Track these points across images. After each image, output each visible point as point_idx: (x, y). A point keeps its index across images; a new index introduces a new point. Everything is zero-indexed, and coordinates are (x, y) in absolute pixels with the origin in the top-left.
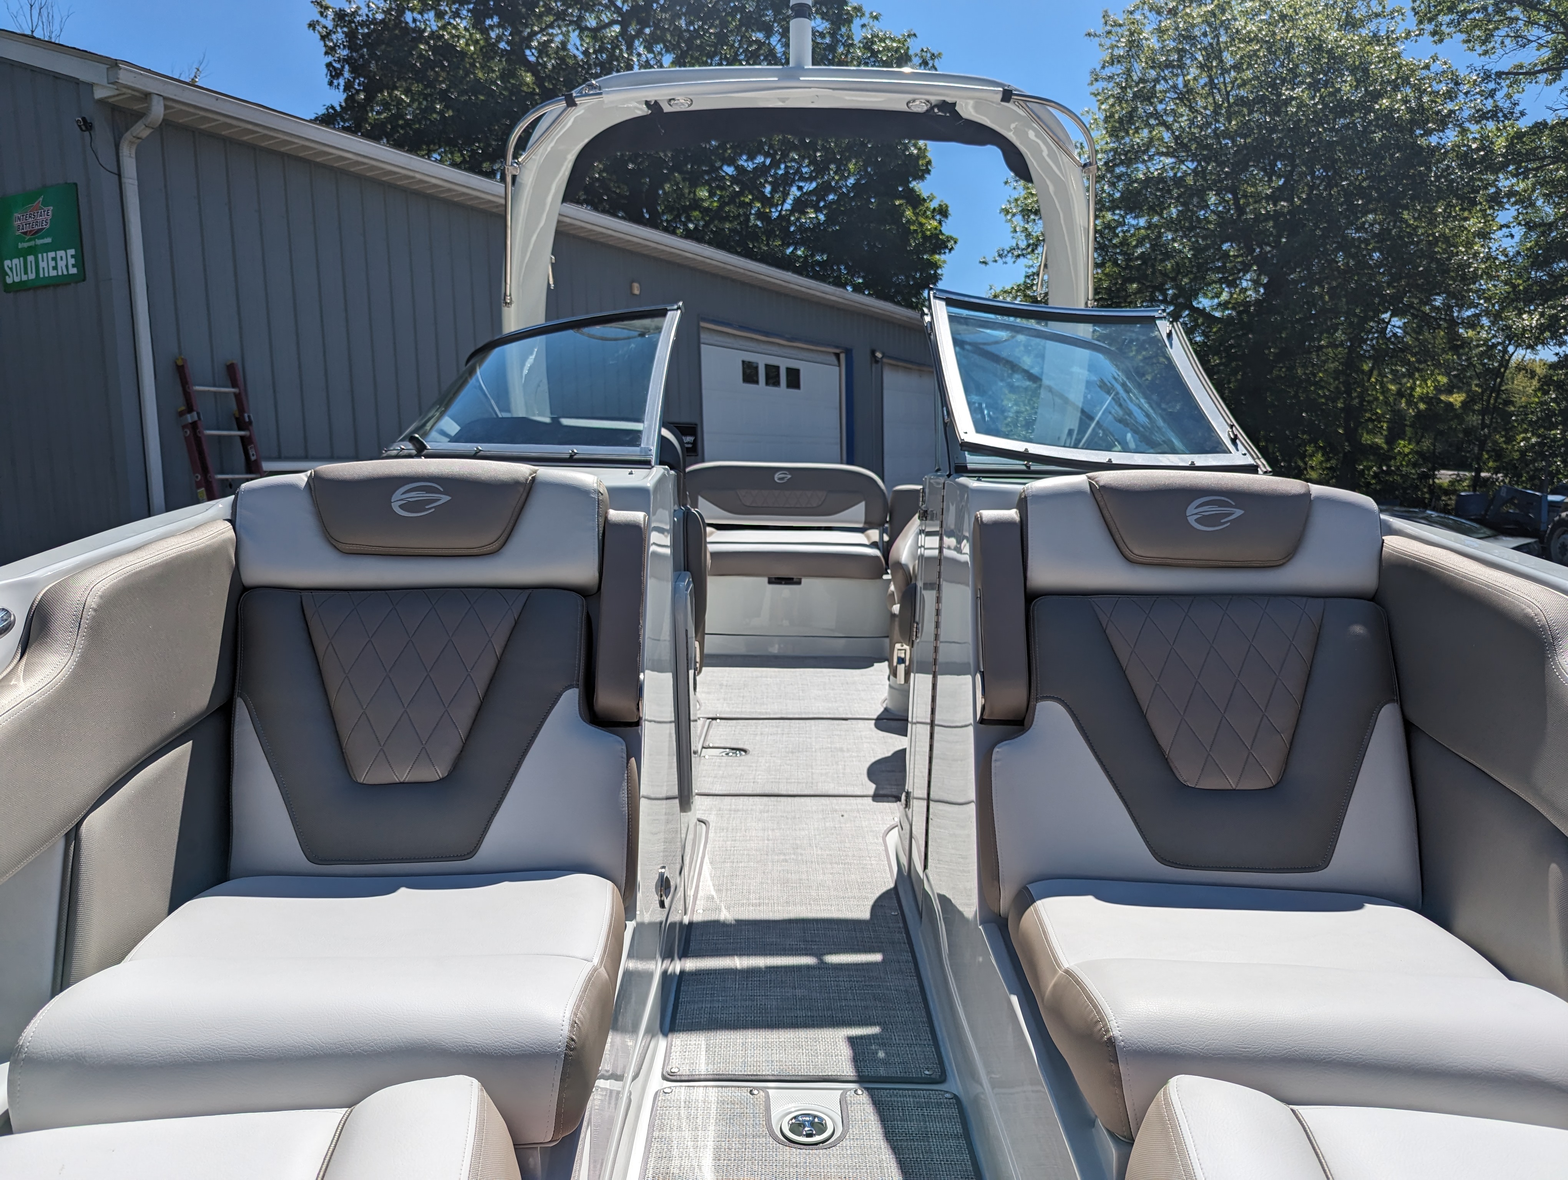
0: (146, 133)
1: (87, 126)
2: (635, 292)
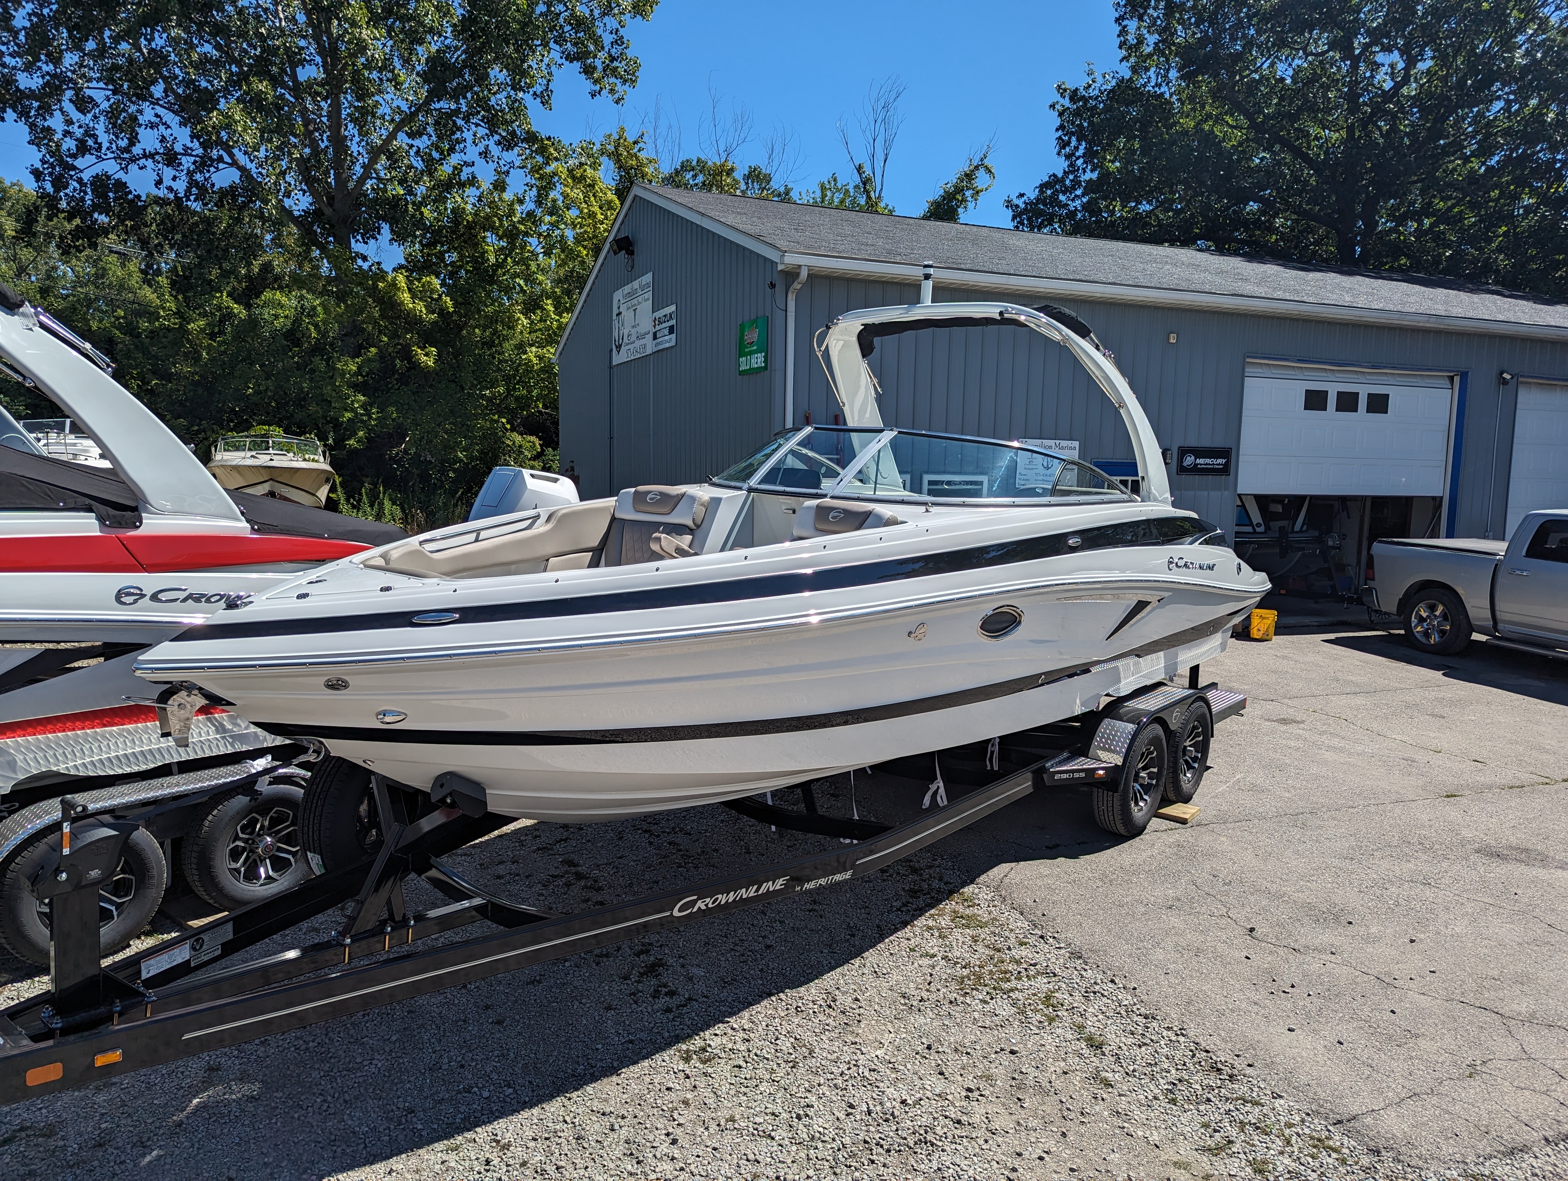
0: (799, 286)
1: (772, 286)
2: (1172, 341)
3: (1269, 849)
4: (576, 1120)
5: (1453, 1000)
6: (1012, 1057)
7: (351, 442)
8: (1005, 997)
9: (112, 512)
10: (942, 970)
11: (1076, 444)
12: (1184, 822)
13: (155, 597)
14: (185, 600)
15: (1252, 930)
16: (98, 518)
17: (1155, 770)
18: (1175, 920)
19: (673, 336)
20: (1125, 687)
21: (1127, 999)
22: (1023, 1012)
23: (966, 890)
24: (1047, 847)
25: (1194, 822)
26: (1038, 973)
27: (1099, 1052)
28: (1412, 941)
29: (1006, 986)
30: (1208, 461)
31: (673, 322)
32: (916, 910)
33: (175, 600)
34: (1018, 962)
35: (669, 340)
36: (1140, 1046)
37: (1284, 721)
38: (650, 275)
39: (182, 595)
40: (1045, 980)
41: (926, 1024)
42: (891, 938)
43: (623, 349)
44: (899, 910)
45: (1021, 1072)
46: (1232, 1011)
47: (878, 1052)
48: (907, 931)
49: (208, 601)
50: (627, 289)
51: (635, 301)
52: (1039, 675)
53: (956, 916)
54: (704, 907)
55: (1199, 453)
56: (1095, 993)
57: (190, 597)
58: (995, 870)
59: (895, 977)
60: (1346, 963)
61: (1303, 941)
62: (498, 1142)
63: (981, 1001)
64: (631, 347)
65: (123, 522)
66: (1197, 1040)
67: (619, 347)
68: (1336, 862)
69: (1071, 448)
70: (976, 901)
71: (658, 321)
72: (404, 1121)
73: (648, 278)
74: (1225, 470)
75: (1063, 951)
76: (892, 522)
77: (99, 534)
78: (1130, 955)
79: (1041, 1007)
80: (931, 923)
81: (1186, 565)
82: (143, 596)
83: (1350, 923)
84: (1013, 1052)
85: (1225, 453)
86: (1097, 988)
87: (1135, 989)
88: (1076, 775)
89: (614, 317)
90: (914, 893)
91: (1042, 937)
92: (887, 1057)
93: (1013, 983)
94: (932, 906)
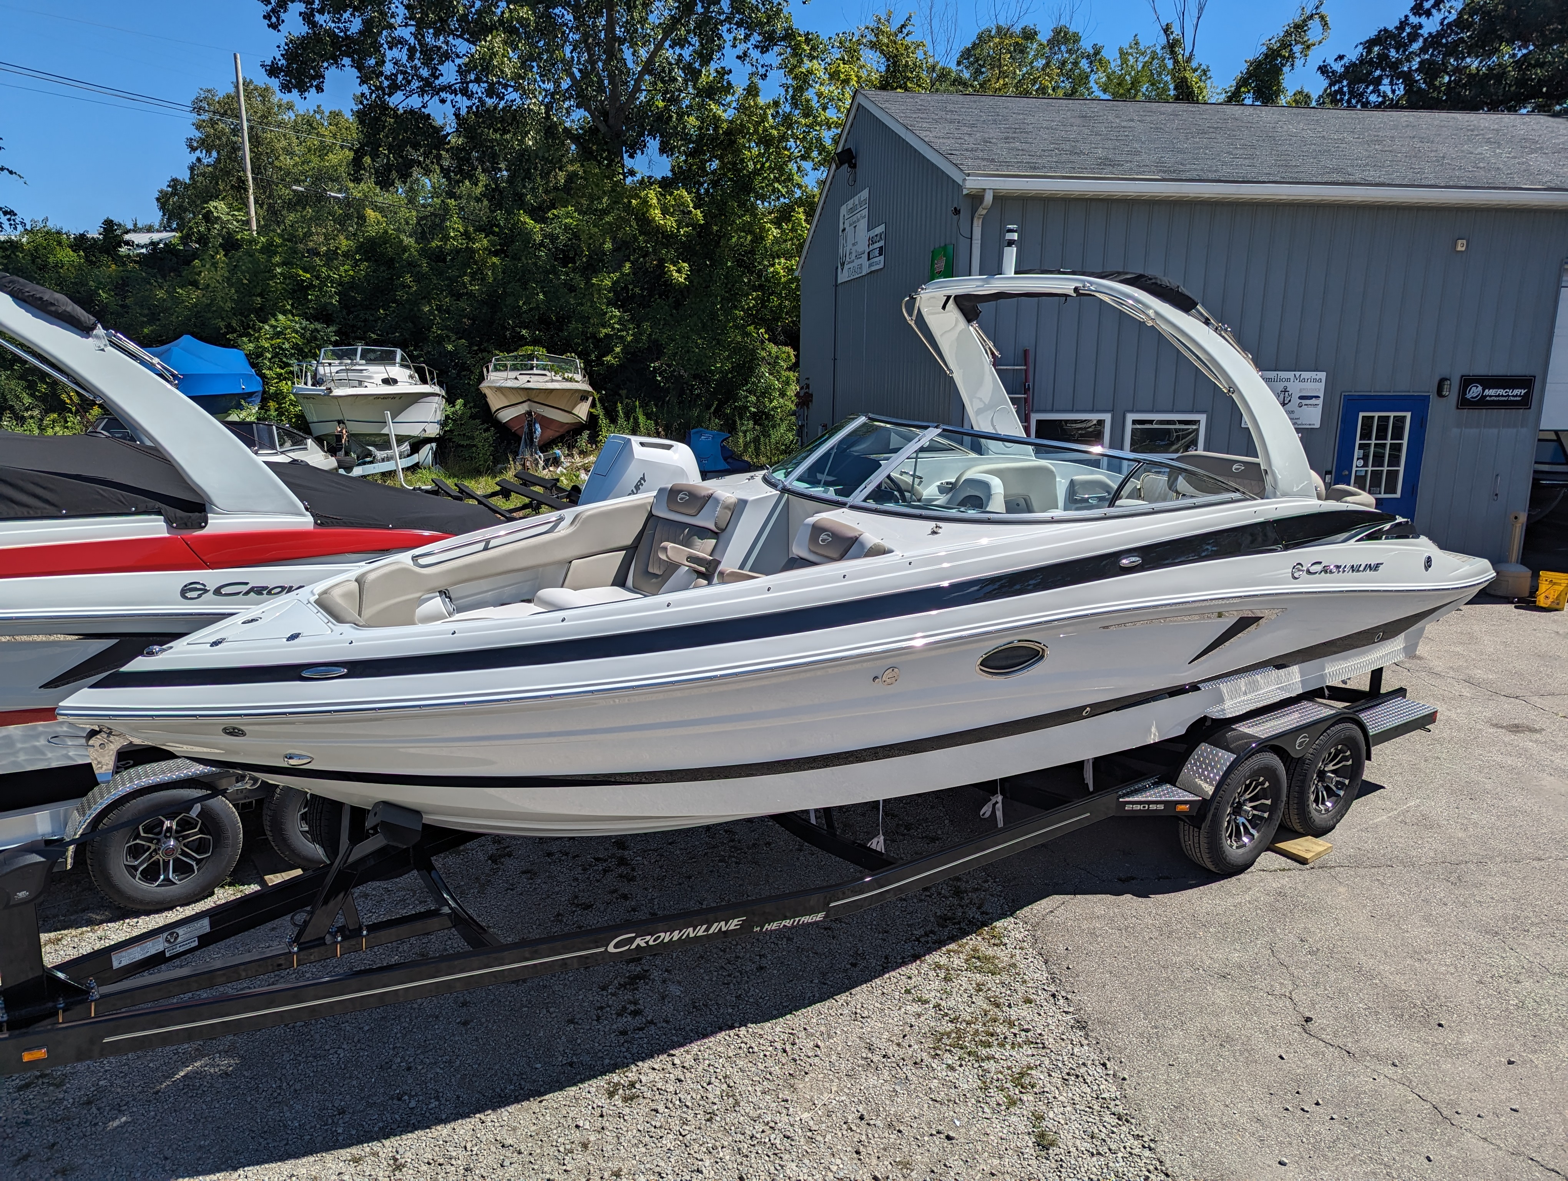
0: (984, 212)
1: (957, 212)
2: (1459, 248)
3: (1393, 910)
4: (475, 1149)
5: (1519, 1154)
6: (946, 1143)
7: (609, 358)
8: (976, 1065)
9: (180, 513)
10: (929, 1020)
11: (1322, 375)
12: (1303, 861)
13: (217, 592)
14: (247, 593)
15: (1308, 1020)
16: (166, 521)
17: (1268, 802)
18: (1220, 995)
19: (883, 257)
20: (1232, 707)
21: (1110, 1090)
22: (985, 1088)
23: (998, 924)
24: (1120, 880)
25: (1318, 863)
26: (1028, 1042)
27: (1043, 1153)
28: (1510, 1063)
29: (984, 1052)
30: (1501, 392)
31: (882, 243)
32: (934, 943)
33: (238, 593)
34: (1011, 1024)
35: (879, 262)
36: (1093, 1155)
37: (1516, 729)
38: (867, 190)
39: (245, 588)
40: (1030, 1052)
41: (875, 1087)
42: (893, 973)
43: (846, 267)
44: (918, 940)
45: (945, 1165)
46: (1225, 1126)
47: (806, 1116)
48: (912, 969)
49: (269, 593)
50: (850, 203)
51: (855, 218)
52: (1084, 707)
53: (975, 954)
54: (643, 944)
55: (1488, 382)
56: (1077, 1076)
57: (252, 590)
58: (1044, 903)
59: (875, 1024)
60: (1406, 1082)
61: (1365, 1043)
62: (396, 1160)
63: (949, 1066)
64: (851, 265)
65: (189, 524)
66: (1163, 1158)
67: (843, 264)
68: (1472, 935)
69: (1315, 380)
70: (1005, 940)
71: (872, 241)
72: (330, 1121)
73: (865, 194)
74: (1525, 402)
75: (1069, 1017)
76: (878, 551)
77: (167, 535)
78: (1141, 1035)
79: (1008, 1085)
80: (943, 961)
81: (1325, 570)
82: (206, 591)
83: (1440, 1025)
84: (949, 1138)
85: (1526, 382)
86: (1083, 1070)
87: (1124, 1079)
88: (1153, 807)
89: (840, 233)
90: (943, 921)
91: (1054, 996)
92: (811, 1123)
93: (994, 1051)
94: (953, 939)
